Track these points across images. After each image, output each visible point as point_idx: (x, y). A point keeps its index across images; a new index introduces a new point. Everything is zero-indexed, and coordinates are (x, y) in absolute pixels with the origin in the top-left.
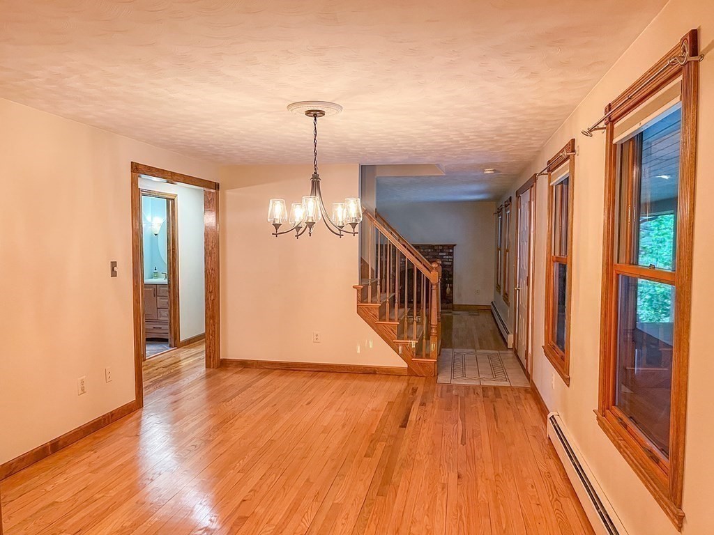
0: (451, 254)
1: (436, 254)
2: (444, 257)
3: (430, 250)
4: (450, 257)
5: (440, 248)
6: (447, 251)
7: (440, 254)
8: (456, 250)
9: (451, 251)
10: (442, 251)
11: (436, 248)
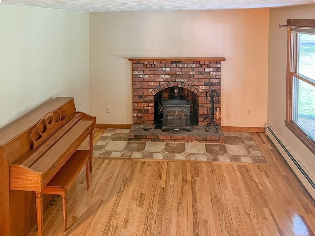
0: (218, 70)
1: (201, 69)
2: (211, 73)
3: (194, 66)
4: (218, 73)
5: (207, 63)
6: (214, 66)
7: (207, 70)
8: (224, 66)
9: (219, 66)
10: (208, 66)
11: (202, 63)
